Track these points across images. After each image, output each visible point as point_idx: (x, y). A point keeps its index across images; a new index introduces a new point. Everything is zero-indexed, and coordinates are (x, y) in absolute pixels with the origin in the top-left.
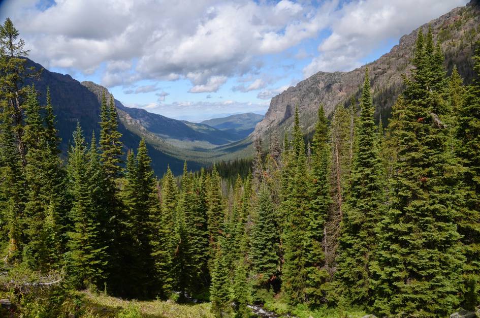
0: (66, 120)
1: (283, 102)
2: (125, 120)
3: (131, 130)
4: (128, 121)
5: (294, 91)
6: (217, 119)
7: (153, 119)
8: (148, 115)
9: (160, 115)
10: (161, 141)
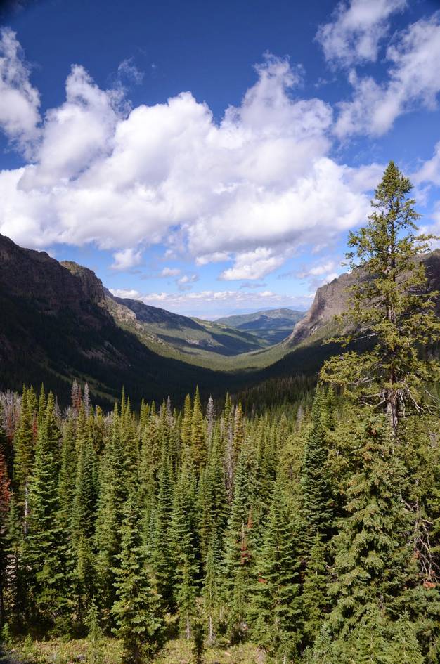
0: (40, 312)
1: (333, 294)
2: (116, 314)
3: (124, 327)
4: (119, 316)
5: (349, 280)
6: (239, 317)
7: (151, 314)
8: (146, 309)
9: (161, 309)
10: (163, 344)
